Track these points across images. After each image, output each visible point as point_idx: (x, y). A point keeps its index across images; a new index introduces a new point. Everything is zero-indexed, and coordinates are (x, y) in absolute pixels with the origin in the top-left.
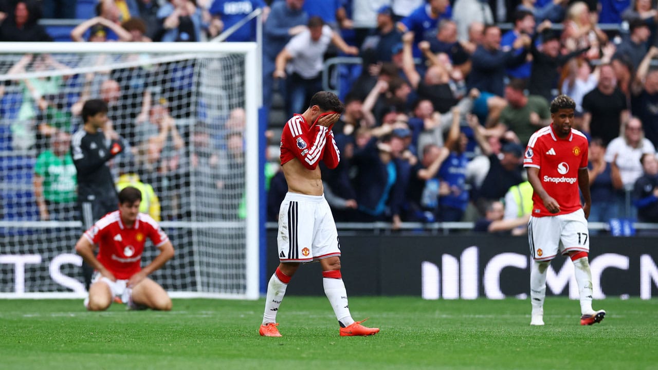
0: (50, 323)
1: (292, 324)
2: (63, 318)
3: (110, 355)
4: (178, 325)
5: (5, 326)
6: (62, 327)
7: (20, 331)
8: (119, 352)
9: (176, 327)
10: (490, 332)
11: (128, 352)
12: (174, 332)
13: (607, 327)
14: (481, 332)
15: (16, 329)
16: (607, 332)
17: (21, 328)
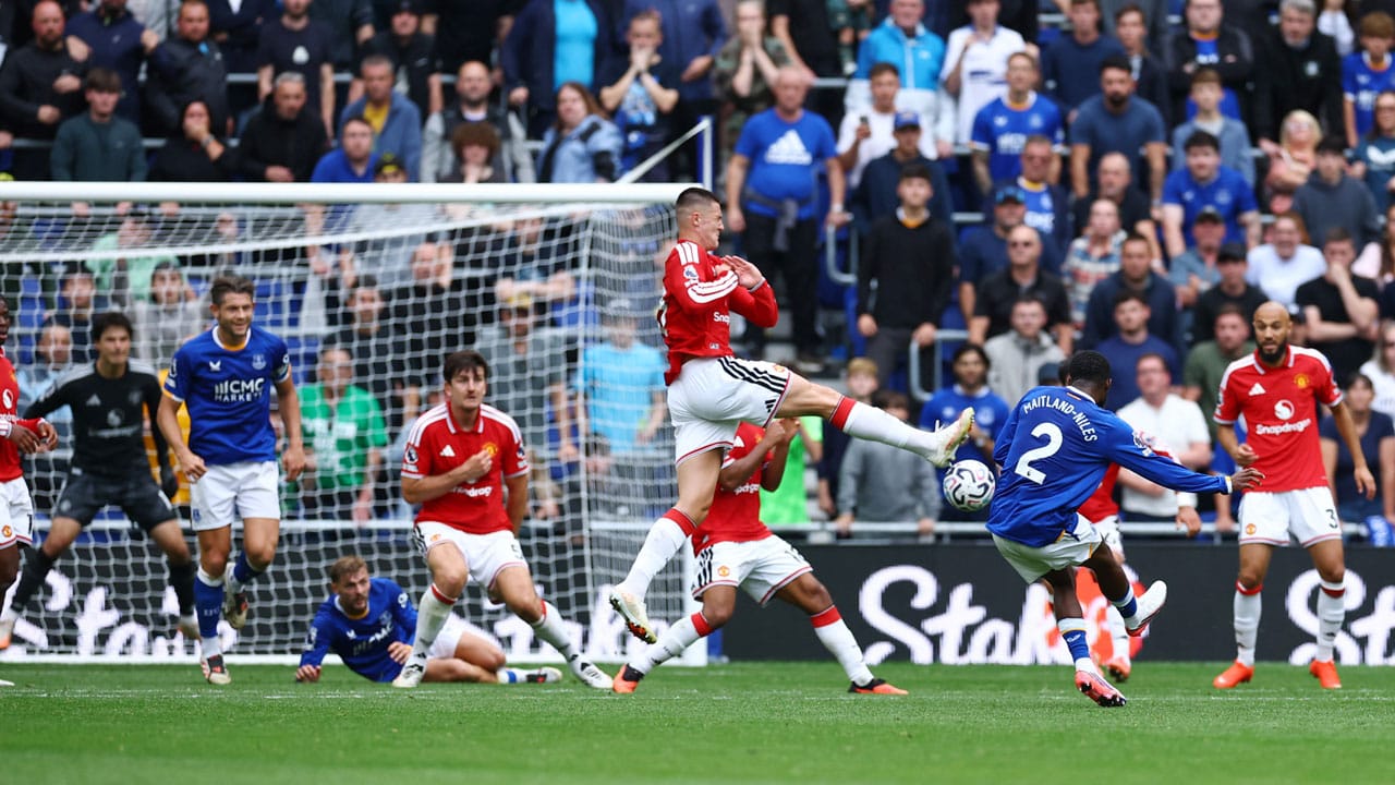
0: (317, 709)
1: (772, 712)
2: (340, 702)
3: (430, 773)
4: (557, 714)
5: (231, 716)
6: (338, 718)
7: (260, 725)
8: (448, 764)
9: (553, 718)
10: (1145, 728)
11: (464, 765)
12: (550, 728)
13: (1364, 718)
14: (1128, 728)
15: (252, 721)
16: (1365, 728)
17: (262, 720)
